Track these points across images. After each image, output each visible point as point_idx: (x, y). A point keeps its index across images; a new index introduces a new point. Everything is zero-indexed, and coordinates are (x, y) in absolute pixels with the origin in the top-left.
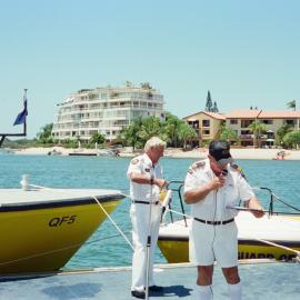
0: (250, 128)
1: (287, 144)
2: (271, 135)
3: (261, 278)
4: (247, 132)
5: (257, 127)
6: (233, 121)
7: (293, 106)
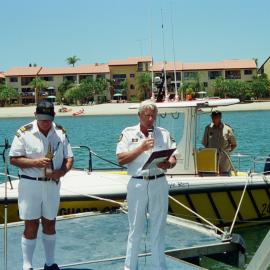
0: (31, 86)
1: (68, 100)
2: (51, 92)
3: (91, 230)
4: (29, 90)
5: (38, 84)
6: (13, 79)
7: (72, 61)
